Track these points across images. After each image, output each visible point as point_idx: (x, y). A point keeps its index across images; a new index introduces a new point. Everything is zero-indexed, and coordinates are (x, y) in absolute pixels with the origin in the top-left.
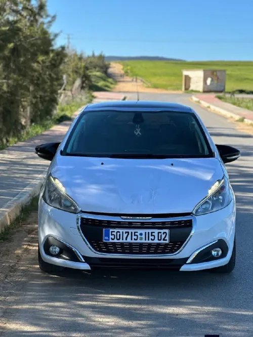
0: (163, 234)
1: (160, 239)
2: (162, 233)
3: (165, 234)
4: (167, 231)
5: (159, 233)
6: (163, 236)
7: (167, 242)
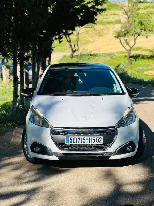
4: (102, 137)
7: (102, 143)
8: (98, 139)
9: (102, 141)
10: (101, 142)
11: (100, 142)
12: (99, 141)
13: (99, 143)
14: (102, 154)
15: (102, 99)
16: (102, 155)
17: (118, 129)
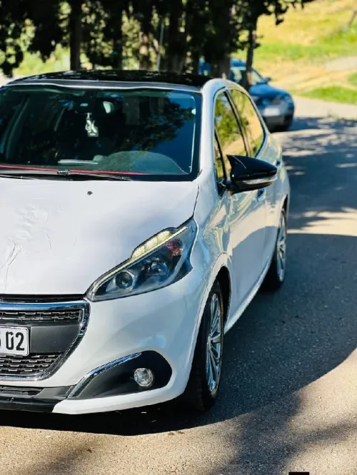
0: (17, 336)
1: (10, 346)
2: (14, 335)
3: (20, 336)
4: (24, 330)
5: (7, 334)
6: (17, 341)
7: (25, 353)
8: (10, 336)
9: (25, 345)
10: (23, 349)
11: (18, 348)
12: (15, 345)
13: (14, 352)
14: (33, 390)
15: (90, 193)
16: (31, 393)
17: (91, 304)
